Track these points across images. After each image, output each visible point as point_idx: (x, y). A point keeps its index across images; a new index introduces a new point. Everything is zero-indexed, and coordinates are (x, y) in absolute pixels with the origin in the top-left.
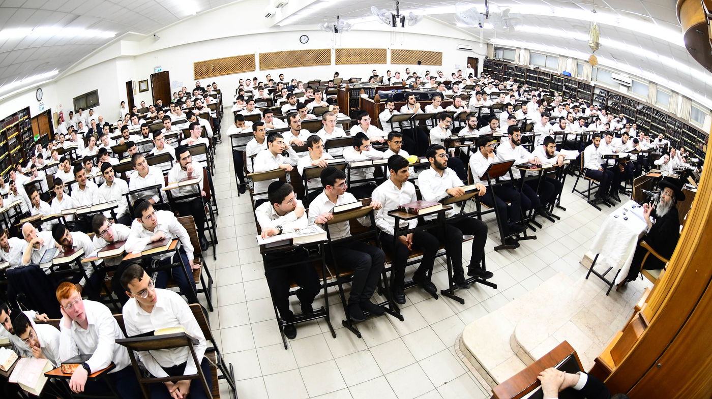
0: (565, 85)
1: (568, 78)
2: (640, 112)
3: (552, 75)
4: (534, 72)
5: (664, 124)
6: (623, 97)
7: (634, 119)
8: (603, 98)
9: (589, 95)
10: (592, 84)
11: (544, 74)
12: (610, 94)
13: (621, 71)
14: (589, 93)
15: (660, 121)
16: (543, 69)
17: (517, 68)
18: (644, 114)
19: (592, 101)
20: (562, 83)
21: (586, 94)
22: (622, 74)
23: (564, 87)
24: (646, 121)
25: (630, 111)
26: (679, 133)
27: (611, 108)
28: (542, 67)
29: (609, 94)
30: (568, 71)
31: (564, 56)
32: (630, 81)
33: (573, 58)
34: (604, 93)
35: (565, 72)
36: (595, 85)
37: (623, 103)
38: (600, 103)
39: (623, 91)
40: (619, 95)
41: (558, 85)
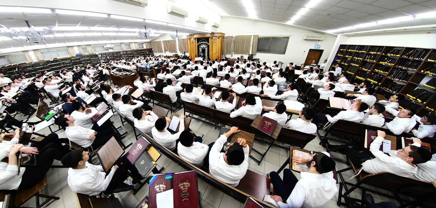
3: (70, 59)
6: (113, 53)
10: (97, 54)
11: (62, 60)
12: (106, 55)
13: (107, 44)
17: (35, 64)
18: (124, 54)
20: (80, 59)
23: (82, 61)
28: (59, 57)
31: (70, 47)
32: (113, 46)
33: (77, 46)
34: (103, 55)
35: (77, 54)
38: (105, 59)
39: (111, 51)
41: (77, 62)
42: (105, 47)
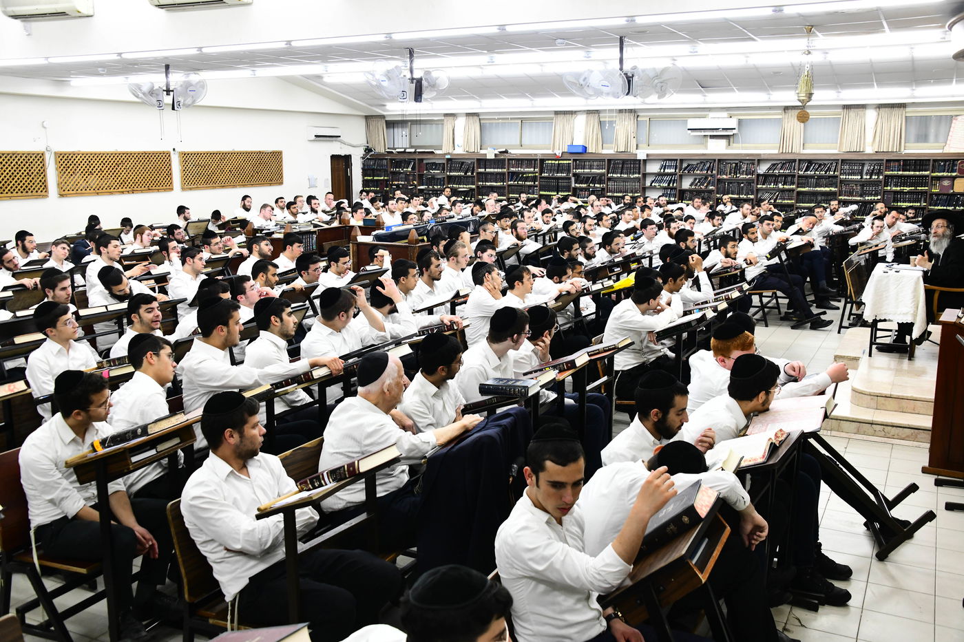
0: (575, 175)
1: (580, 157)
2: (766, 178)
3: (542, 161)
4: (497, 162)
5: (832, 181)
6: (719, 160)
7: (752, 197)
8: (668, 178)
9: (638, 179)
10: (641, 156)
11: (520, 161)
12: (685, 165)
13: (710, 109)
14: (637, 175)
15: (820, 177)
16: (516, 152)
17: (453, 162)
18: (776, 179)
19: (644, 189)
20: (569, 171)
21: (625, 180)
22: (712, 114)
23: (573, 179)
24: (783, 191)
25: (740, 184)
26: (877, 183)
27: (690, 191)
28: (514, 147)
29: (682, 165)
30: (579, 141)
31: (565, 113)
32: (733, 123)
33: (589, 112)
34: (670, 167)
35: (572, 146)
36: (647, 155)
37: (720, 172)
38: (665, 188)
39: (717, 148)
40: (707, 161)
41: (558, 178)
42: (693, 123)
